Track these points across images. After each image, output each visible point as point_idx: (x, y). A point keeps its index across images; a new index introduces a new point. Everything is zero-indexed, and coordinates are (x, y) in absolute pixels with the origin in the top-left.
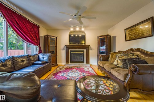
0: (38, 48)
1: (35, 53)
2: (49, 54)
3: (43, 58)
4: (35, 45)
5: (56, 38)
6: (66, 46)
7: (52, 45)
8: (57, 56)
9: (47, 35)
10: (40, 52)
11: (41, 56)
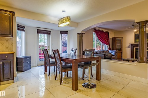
0: (108, 47)
1: (106, 50)
2: (115, 51)
3: (112, 53)
4: (107, 45)
5: (121, 38)
6: (131, 44)
7: (118, 44)
8: (122, 52)
9: (115, 38)
10: (110, 49)
11: (110, 51)
